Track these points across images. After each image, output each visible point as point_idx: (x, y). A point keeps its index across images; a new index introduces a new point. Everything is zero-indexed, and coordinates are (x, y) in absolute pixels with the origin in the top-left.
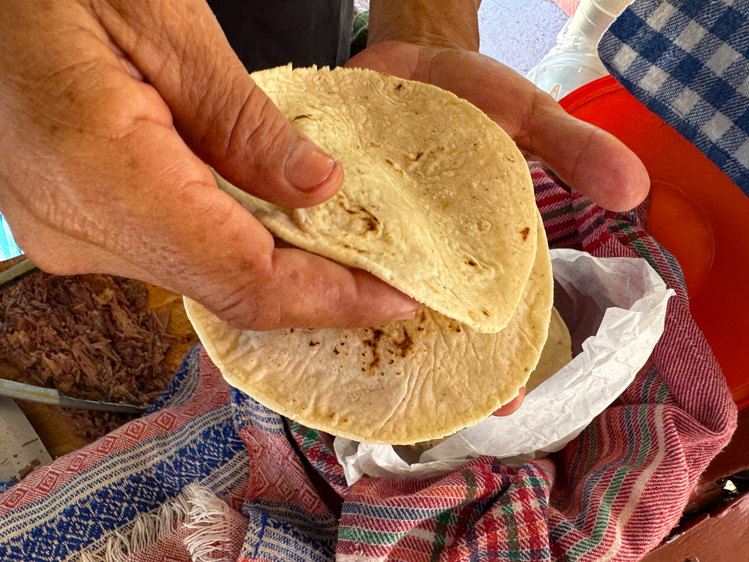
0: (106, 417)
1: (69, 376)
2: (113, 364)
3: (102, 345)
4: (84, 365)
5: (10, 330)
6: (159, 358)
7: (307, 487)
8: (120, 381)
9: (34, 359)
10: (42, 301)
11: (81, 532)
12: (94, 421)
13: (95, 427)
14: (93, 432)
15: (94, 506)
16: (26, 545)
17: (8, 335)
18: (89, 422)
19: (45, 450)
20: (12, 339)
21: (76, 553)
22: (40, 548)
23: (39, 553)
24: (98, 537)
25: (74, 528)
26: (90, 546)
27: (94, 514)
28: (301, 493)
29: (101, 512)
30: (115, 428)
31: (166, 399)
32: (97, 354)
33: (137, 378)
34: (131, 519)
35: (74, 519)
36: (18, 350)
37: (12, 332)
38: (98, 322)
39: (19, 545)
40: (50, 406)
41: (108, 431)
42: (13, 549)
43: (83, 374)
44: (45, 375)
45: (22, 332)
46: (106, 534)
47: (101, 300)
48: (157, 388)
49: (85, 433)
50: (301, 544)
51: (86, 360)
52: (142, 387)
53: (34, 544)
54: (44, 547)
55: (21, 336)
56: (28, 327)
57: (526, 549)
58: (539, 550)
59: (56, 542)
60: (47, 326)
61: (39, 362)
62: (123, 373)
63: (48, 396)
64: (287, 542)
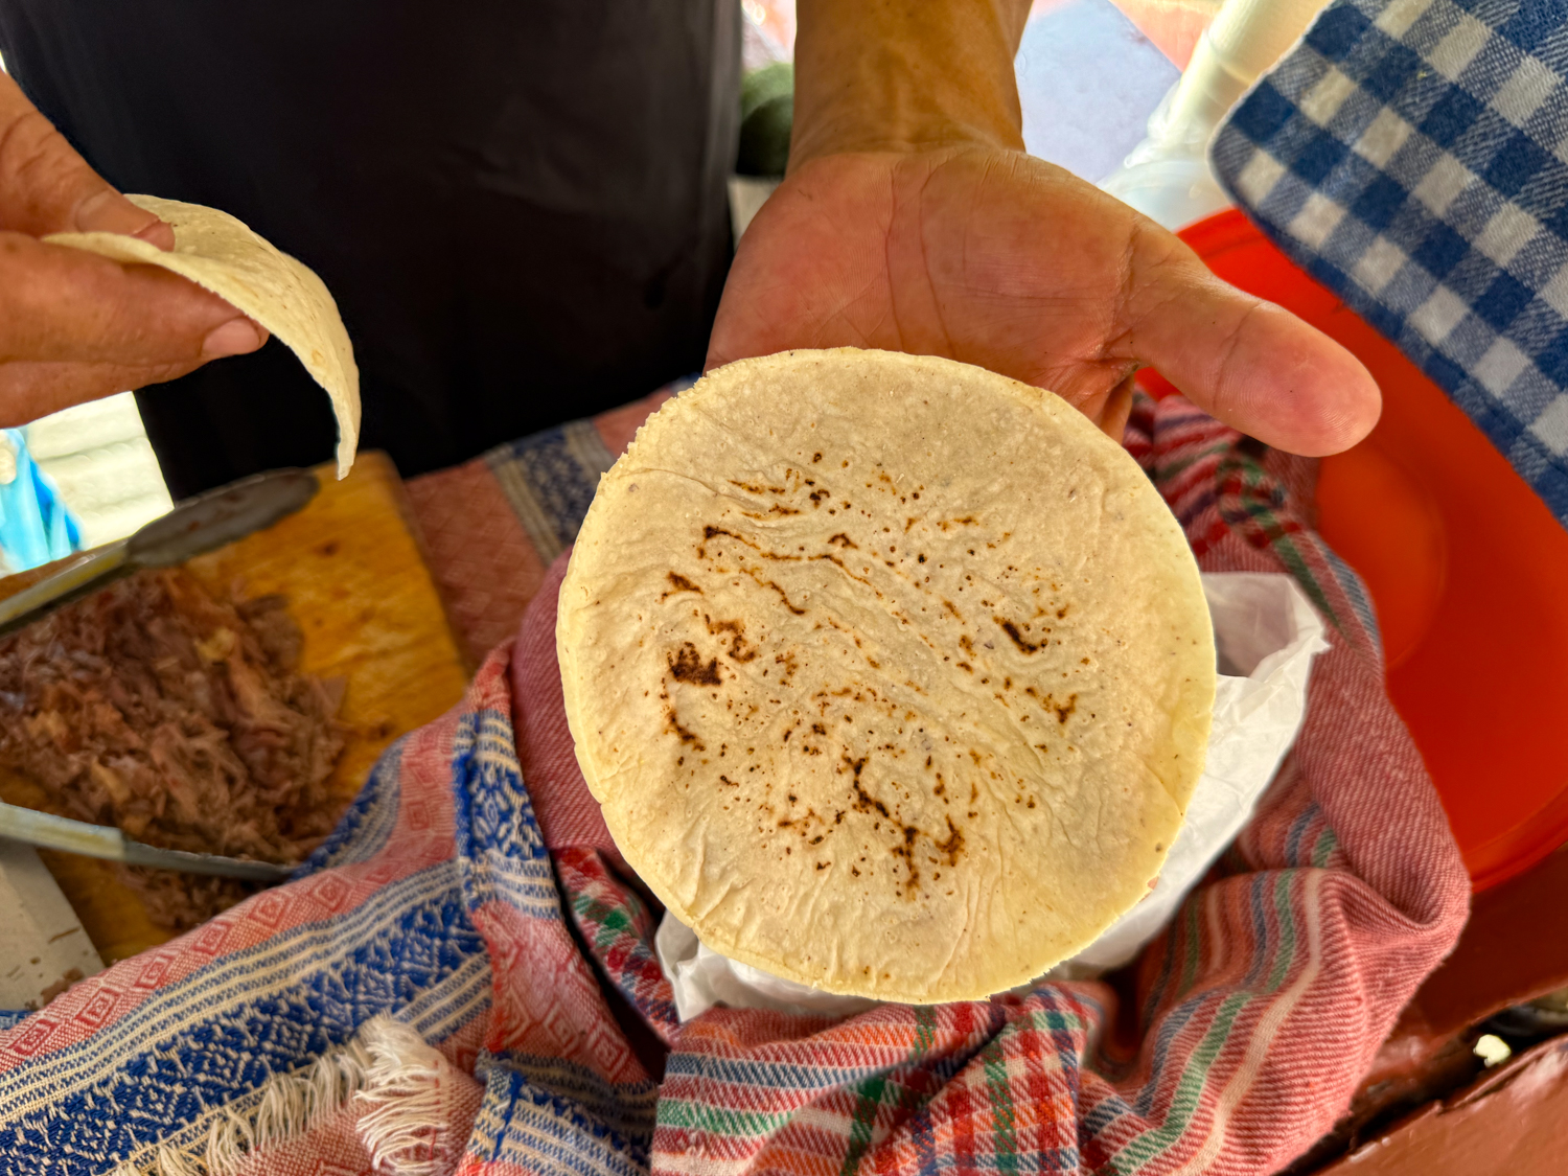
0: (214, 886)
1: (142, 805)
2: (230, 780)
3: (209, 742)
4: (175, 783)
5: (31, 708)
6: (320, 770)
7: (603, 1026)
8: (243, 815)
9: (75, 769)
10: (93, 653)
11: (160, 1107)
12: (190, 896)
13: (192, 907)
14: (188, 916)
15: (186, 1057)
16: (53, 1128)
17: (27, 720)
18: (180, 897)
19: (91, 950)
20: (34, 726)
21: (149, 1146)
22: (80, 1135)
23: (78, 1145)
24: (191, 1119)
25: (146, 1099)
26: (176, 1135)
27: (185, 1071)
28: (593, 1037)
29: (198, 1069)
30: (229, 906)
31: (333, 851)
32: (199, 759)
33: (278, 810)
34: (257, 1084)
35: (146, 1081)
36: (46, 750)
37: (34, 714)
38: (202, 696)
39: (40, 1127)
40: (103, 864)
41: (217, 911)
42: (27, 1133)
43: (170, 801)
44: (97, 799)
45: (54, 714)
46: (208, 1111)
47: (209, 652)
48: (316, 833)
49: (171, 921)
50: (588, 1138)
51: (176, 773)
52: (287, 829)
53: (69, 1126)
54: (88, 1133)
55: (51, 723)
56: (66, 704)
57: (1030, 1150)
58: (1056, 1153)
59: (111, 1124)
60: (103, 702)
61: (85, 774)
62: (248, 800)
63: (99, 841)
64: (561, 1133)
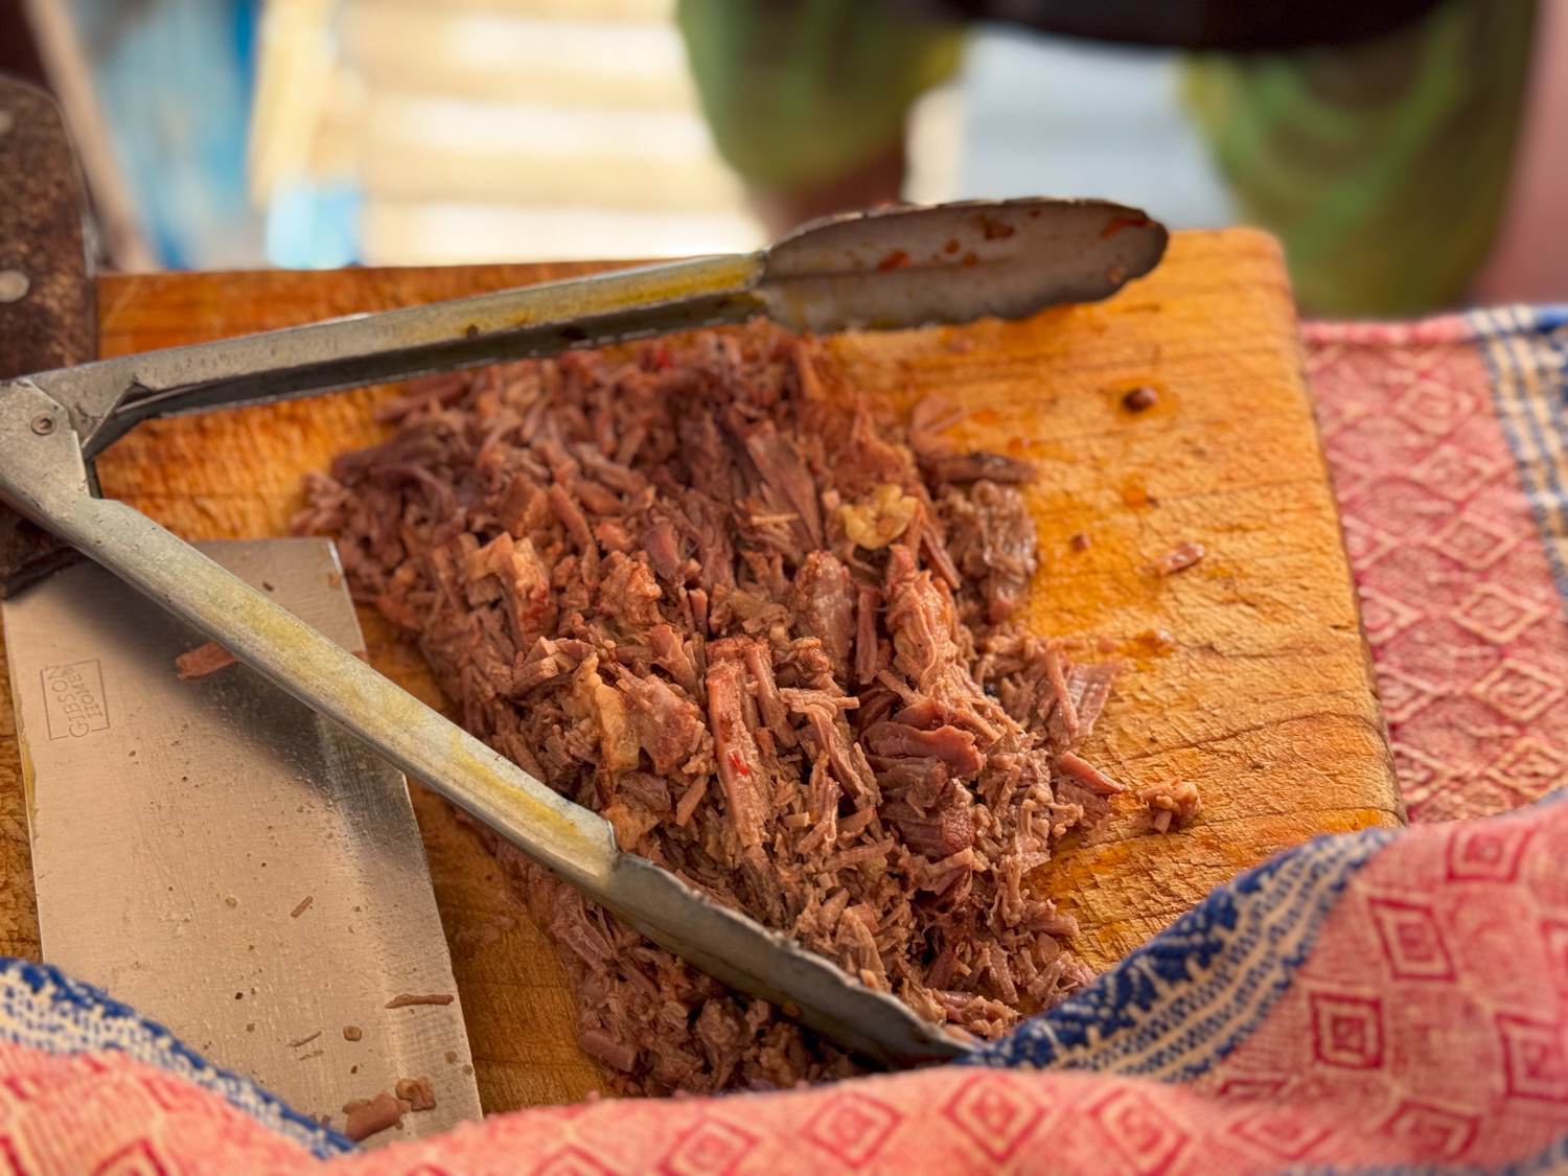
0: (758, 1014)
1: (653, 789)
2: (847, 807)
3: (822, 704)
4: (735, 764)
5: (480, 522)
6: (1027, 854)
8: (856, 888)
9: (548, 668)
10: (612, 457)
12: (695, 1013)
13: (692, 1043)
14: (671, 1061)
17: (467, 541)
18: (676, 1013)
20: (479, 558)
30: (776, 1083)
31: (1075, 1039)
32: (788, 739)
33: (922, 900)
36: (483, 612)
37: (483, 538)
38: (828, 605)
41: (737, 1082)
43: (715, 801)
44: (571, 744)
45: (527, 544)
47: (861, 525)
48: (984, 984)
49: (628, 1056)
51: (742, 746)
52: (927, 954)
55: (524, 561)
56: (556, 535)
60: (633, 550)
61: (561, 685)
62: (874, 857)
63: (568, 831)
